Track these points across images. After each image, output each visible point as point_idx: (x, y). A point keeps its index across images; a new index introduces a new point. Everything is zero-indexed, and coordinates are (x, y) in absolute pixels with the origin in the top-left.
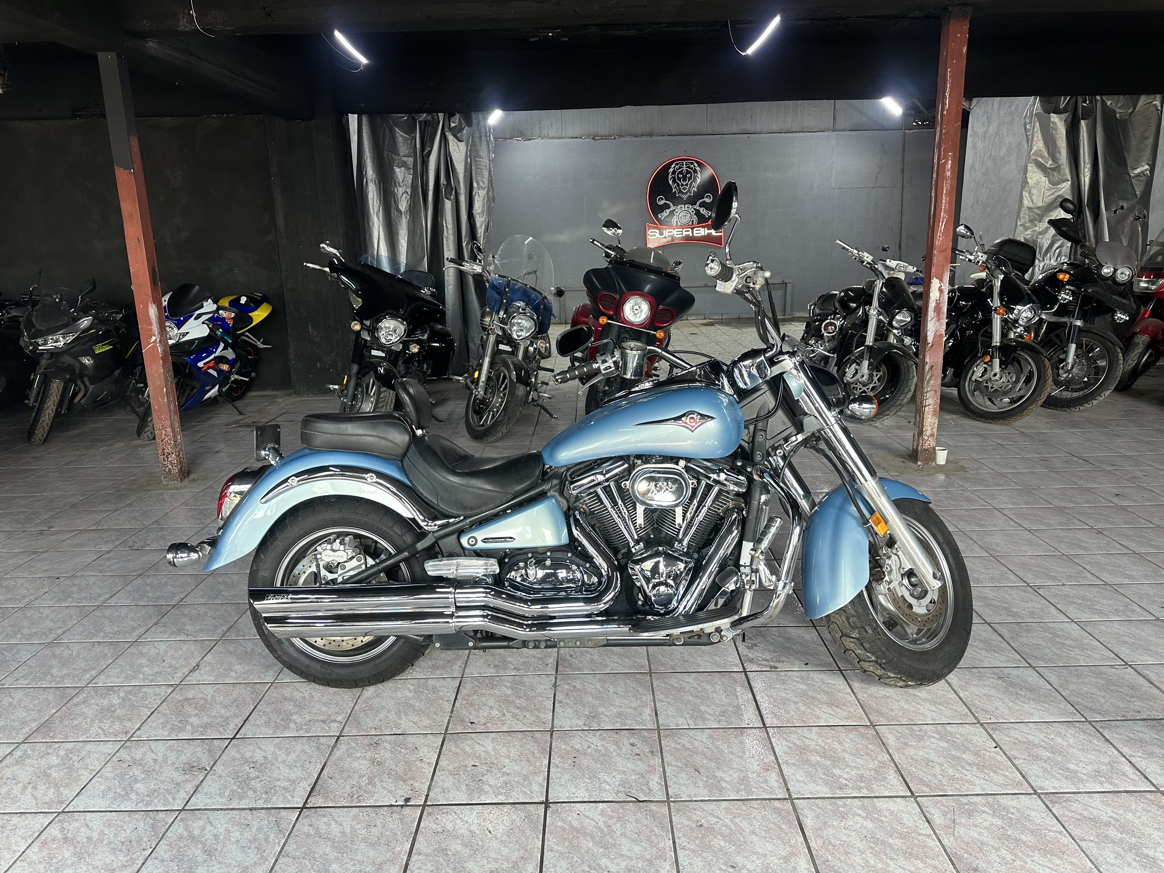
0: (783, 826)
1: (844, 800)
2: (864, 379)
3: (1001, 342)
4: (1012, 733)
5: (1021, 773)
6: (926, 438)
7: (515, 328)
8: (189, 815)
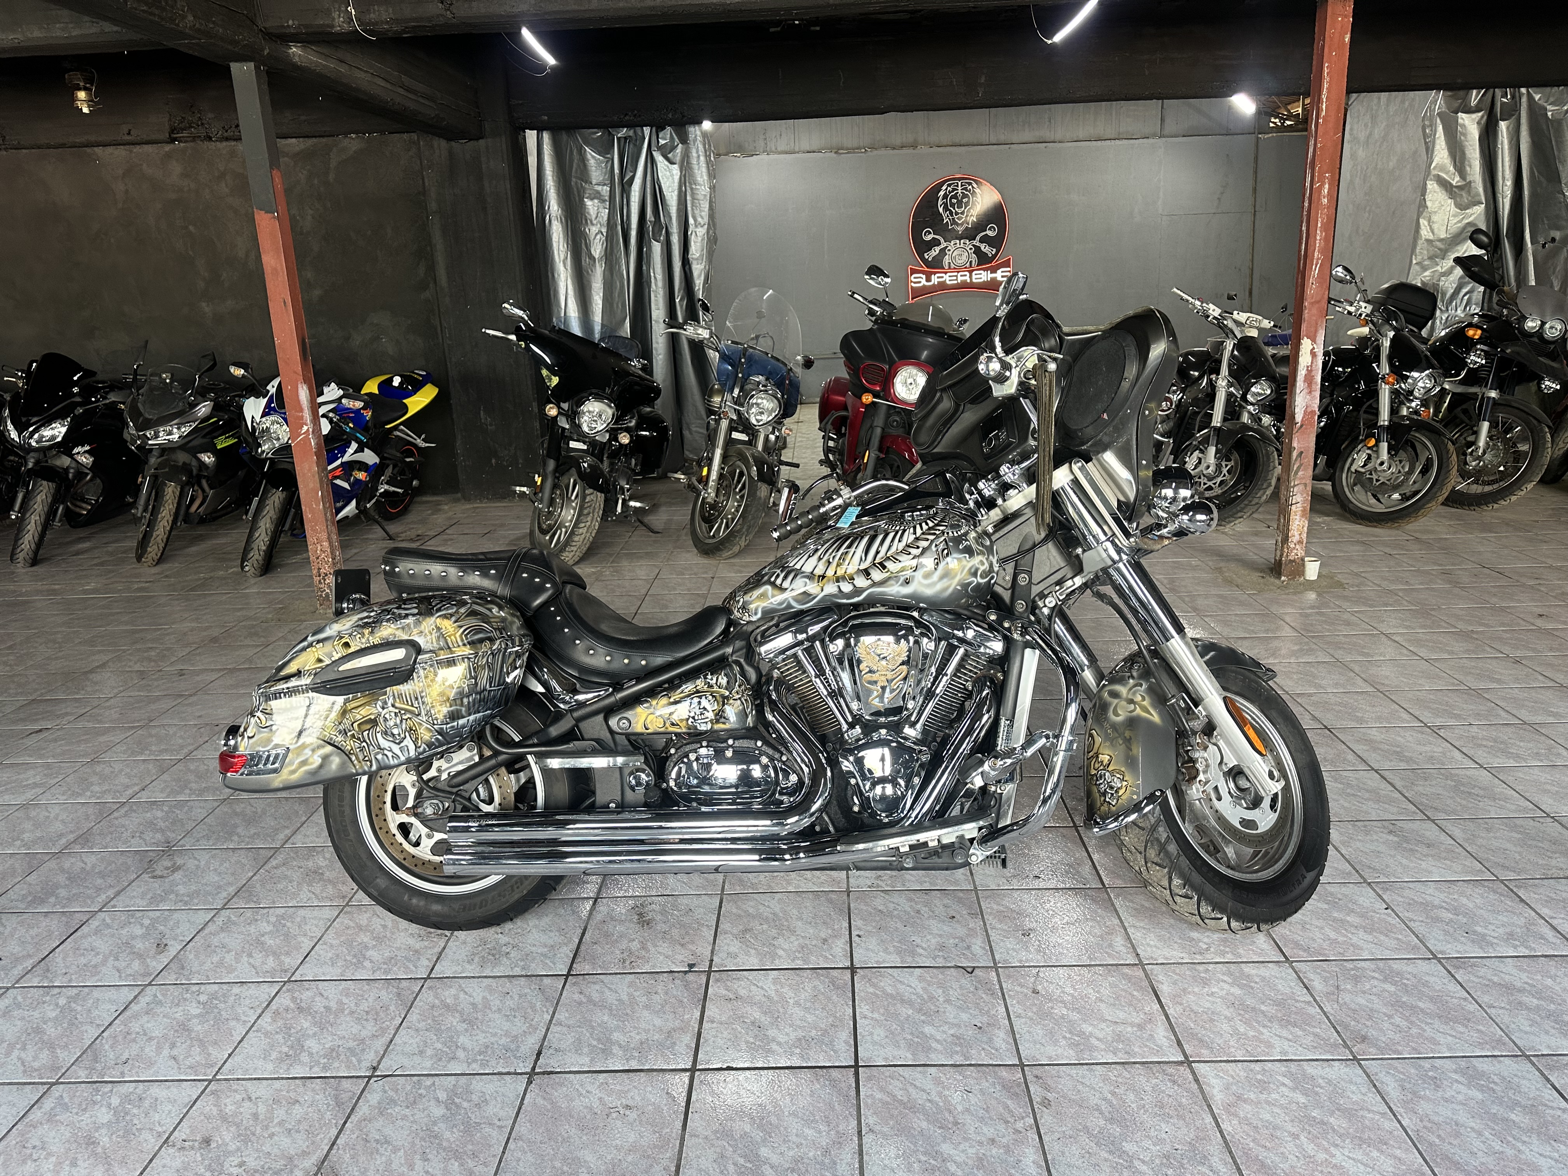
0: (1135, 993)
1: (1206, 966)
2: (1210, 470)
3: (1390, 421)
4: (1407, 893)
5: (1417, 937)
6: (1292, 546)
7: (753, 410)
8: (437, 983)
